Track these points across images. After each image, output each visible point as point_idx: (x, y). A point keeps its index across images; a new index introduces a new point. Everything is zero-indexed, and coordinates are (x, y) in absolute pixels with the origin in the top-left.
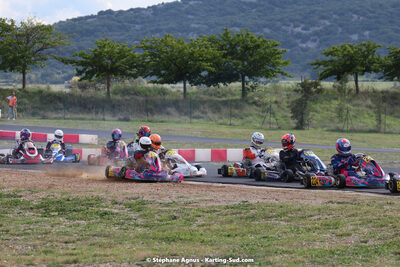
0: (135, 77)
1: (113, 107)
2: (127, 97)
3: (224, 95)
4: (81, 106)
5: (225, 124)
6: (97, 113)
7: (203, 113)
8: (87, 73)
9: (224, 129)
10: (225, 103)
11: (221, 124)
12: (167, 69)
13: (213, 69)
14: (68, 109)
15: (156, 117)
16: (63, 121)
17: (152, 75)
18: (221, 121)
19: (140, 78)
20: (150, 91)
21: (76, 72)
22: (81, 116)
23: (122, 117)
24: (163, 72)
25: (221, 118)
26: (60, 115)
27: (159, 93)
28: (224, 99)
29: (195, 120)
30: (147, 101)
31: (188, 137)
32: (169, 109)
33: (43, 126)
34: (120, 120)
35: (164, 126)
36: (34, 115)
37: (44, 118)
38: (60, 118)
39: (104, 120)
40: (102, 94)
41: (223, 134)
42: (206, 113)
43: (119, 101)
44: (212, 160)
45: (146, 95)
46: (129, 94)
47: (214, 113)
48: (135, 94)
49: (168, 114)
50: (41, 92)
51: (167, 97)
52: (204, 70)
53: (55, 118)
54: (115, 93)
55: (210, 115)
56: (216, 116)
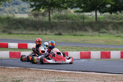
0: (66, 8)
1: (52, 27)
2: (61, 21)
3: (121, 19)
4: (33, 26)
5: (120, 37)
6: (42, 31)
7: (107, 30)
8: (37, 6)
9: (119, 40)
10: (121, 24)
11: (118, 36)
12: (85, 3)
13: (113, 3)
14: (25, 28)
15: (78, 33)
16: (21, 35)
17: (76, 7)
18: (118, 35)
19: (69, 9)
20: (76, 17)
21: (30, 6)
22: (32, 32)
23: (57, 33)
24: (83, 5)
25: (118, 33)
26: (20, 32)
27: (81, 18)
28: (121, 21)
29: (102, 34)
30: (72, 23)
31: (95, 44)
32: (86, 28)
33: (7, 38)
34: (56, 34)
35: (82, 38)
36: (4, 32)
37: (10, 33)
38: (20, 34)
39: (46, 34)
40: (47, 19)
41: (118, 42)
42: (109, 30)
43: (56, 23)
44: (101, 58)
45: (73, 20)
46: (63, 19)
47: (114, 30)
48: (67, 19)
49: (86, 30)
50: (8, 18)
51: (86, 21)
52: (108, 4)
53: (17, 34)
54: (54, 18)
55: (111, 31)
56: (115, 32)
